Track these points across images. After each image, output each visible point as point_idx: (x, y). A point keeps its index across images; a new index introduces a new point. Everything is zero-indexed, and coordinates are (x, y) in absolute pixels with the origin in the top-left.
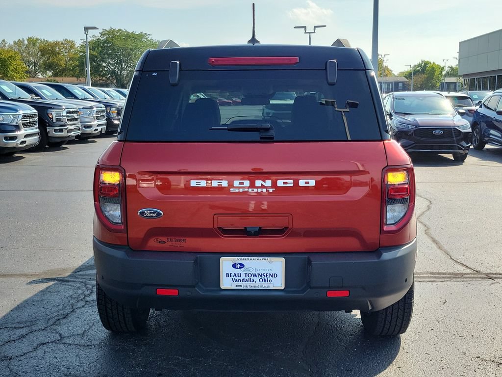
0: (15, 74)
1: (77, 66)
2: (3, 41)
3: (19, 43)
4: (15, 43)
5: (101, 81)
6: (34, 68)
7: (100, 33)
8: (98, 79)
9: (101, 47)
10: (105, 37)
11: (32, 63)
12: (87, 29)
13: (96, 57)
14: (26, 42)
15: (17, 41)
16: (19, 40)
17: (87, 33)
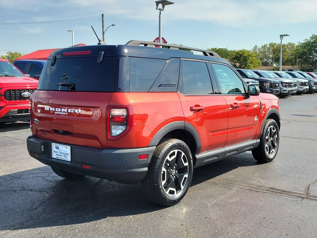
0: (251, 65)
1: (293, 58)
2: (256, 46)
3: (264, 47)
4: (262, 47)
5: (308, 68)
6: (271, 61)
7: (310, 37)
8: (306, 66)
9: (310, 46)
10: (314, 40)
11: (270, 58)
12: (282, 36)
13: (306, 52)
14: (268, 46)
15: (263, 45)
16: (264, 45)
17: (282, 38)
